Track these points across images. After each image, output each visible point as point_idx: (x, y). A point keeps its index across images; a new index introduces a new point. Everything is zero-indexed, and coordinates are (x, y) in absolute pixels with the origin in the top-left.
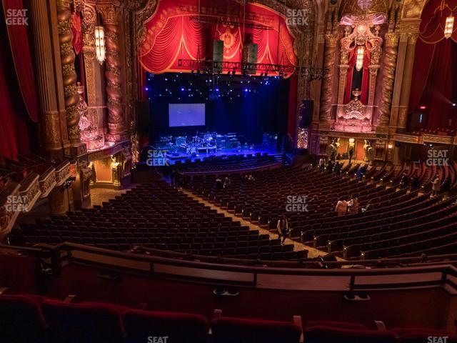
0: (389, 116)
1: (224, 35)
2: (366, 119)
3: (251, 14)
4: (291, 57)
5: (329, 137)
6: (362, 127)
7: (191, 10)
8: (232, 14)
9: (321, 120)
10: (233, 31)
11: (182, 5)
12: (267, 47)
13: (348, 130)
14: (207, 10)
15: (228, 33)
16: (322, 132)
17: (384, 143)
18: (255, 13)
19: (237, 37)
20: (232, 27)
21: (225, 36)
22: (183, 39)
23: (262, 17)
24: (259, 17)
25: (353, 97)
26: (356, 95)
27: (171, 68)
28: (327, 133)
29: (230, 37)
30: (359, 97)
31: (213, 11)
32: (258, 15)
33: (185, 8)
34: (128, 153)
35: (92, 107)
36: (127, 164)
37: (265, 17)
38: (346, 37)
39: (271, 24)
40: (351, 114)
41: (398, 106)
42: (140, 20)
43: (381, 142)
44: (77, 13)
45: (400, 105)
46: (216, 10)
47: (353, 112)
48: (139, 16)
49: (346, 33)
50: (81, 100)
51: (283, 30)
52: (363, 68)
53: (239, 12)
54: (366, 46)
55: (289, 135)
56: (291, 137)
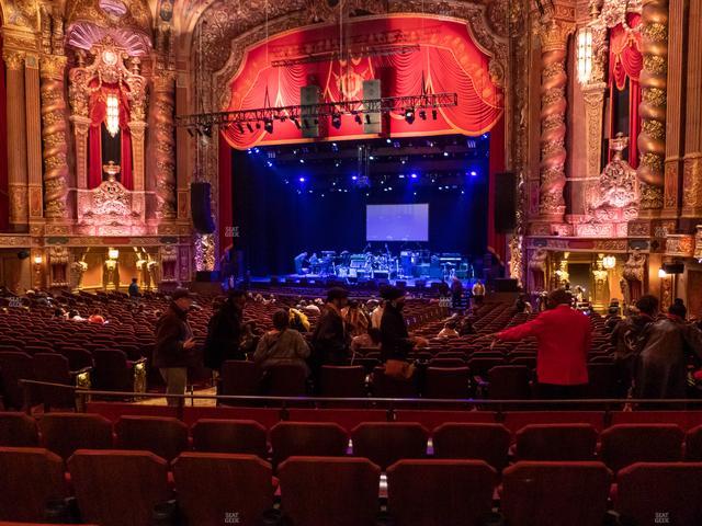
0: (659, 187)
1: (343, 78)
3: (391, 35)
4: (487, 92)
5: (548, 251)
6: (616, 225)
7: (290, 52)
8: (355, 42)
9: (540, 214)
10: (357, 69)
11: (278, 49)
12: (429, 81)
13: (590, 233)
14: (313, 46)
15: (350, 73)
16: (537, 242)
18: (399, 31)
19: (366, 77)
20: (356, 62)
21: (347, 80)
22: (279, 95)
23: (413, 33)
24: (409, 35)
26: (619, 148)
27: (263, 140)
28: (544, 242)
29: (354, 79)
30: (624, 153)
31: (324, 46)
32: (406, 33)
33: (282, 53)
34: (174, 251)
35: (139, 192)
36: (168, 266)
37: (420, 32)
38: (595, 21)
39: (433, 42)
40: (608, 198)
41: (677, 157)
42: (223, 81)
43: (636, 259)
44: (104, 84)
45: (682, 153)
46: (328, 43)
47: (612, 190)
48: (222, 77)
49: (594, 11)
50: (112, 180)
51: (462, 46)
52: (628, 78)
53: (368, 36)
54: (625, 25)
55: (493, 250)
56: (498, 256)
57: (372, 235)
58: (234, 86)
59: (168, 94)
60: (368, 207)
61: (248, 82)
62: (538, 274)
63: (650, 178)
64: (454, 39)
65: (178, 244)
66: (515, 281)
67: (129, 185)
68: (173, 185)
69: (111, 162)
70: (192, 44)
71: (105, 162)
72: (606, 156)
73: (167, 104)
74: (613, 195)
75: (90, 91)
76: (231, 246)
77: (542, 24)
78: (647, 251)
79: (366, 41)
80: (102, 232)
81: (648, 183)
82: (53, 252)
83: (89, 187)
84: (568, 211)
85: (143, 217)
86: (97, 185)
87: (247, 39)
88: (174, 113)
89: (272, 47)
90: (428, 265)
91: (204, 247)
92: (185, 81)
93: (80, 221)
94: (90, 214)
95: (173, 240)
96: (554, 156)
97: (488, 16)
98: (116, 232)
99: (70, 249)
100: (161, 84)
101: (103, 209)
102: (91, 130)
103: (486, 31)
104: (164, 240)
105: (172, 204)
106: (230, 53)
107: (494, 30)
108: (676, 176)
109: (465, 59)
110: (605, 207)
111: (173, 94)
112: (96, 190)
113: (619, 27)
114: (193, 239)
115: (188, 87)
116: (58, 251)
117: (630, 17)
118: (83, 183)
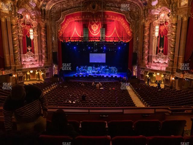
0: (173, 61)
1: (93, 26)
2: (165, 63)
3: (106, 16)
4: (129, 32)
5: (145, 71)
6: (161, 67)
7: (78, 17)
8: (96, 17)
9: (143, 62)
10: (97, 24)
11: (75, 16)
12: (115, 29)
13: (155, 68)
14: (85, 17)
15: (95, 25)
16: (142, 68)
17: (169, 76)
18: (108, 15)
19: (99, 26)
20: (97, 22)
21: (94, 26)
22: (75, 29)
23: (111, 16)
25: (160, 51)
26: (161, 50)
27: (71, 40)
28: (144, 69)
29: (96, 26)
30: (162, 51)
31: (88, 17)
32: (110, 16)
33: (76, 17)
34: (48, 70)
35: (37, 54)
36: (47, 74)
37: (113, 16)
38: (156, 21)
39: (116, 19)
40: (158, 60)
41: (177, 56)
42: (59, 24)
43: (168, 75)
44: (27, 24)
45: (178, 56)
46: (89, 16)
48: (58, 22)
49: (156, 19)
50: (30, 51)
51: (123, 21)
52: (164, 35)
53: (100, 15)
54: (165, 24)
55: (129, 69)
56: (130, 70)
57: (91, 61)
58: (62, 25)
59: (44, 27)
60: (90, 54)
61: (66, 24)
62: (142, 76)
63: (171, 59)
64: (121, 19)
65: (49, 68)
66: (135, 76)
67: (34, 52)
68: (47, 52)
69: (29, 46)
70: (50, 13)
71: (28, 47)
72: (158, 51)
73: (44, 30)
74: (159, 60)
75: (23, 26)
77: (145, 20)
78: (170, 74)
79: (99, 17)
80: (30, 67)
81: (171, 60)
82: (19, 74)
83: (23, 54)
84: (148, 62)
85: (38, 61)
86: (25, 53)
87: (66, 13)
88: (46, 32)
89: (73, 16)
90: (108, 70)
91: (54, 68)
92: (48, 24)
93: (22, 64)
94: (25, 61)
95: (48, 67)
96: (146, 50)
97: (130, 14)
98: (33, 66)
99: (22, 72)
100: (43, 25)
101: (28, 60)
102: (23, 37)
103: (129, 18)
104: (45, 67)
105: (47, 57)
106: (61, 16)
107: (131, 18)
108: (177, 60)
109: (124, 24)
110: (158, 62)
111: (46, 27)
112: (25, 55)
113: (163, 24)
114: (52, 66)
115: (49, 25)
116: (20, 73)
117: (166, 22)
118: (22, 52)
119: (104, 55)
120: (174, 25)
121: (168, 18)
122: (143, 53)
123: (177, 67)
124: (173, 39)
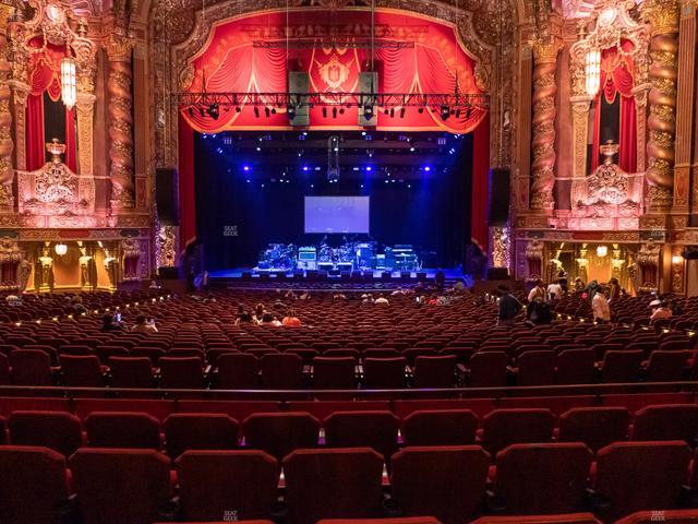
0: (669, 189)
1: (326, 67)
2: (630, 203)
3: (378, 29)
5: (545, 242)
6: (616, 219)
8: (340, 31)
9: (533, 209)
10: (343, 59)
11: (252, 28)
12: (416, 79)
13: (591, 225)
14: (294, 31)
15: (334, 62)
16: (532, 234)
17: (656, 251)
18: (387, 26)
19: (352, 69)
20: (342, 52)
21: (330, 69)
22: (253, 78)
23: (401, 29)
24: (397, 31)
25: (602, 158)
26: (610, 153)
27: (233, 124)
28: (541, 234)
29: (338, 69)
30: (615, 159)
31: (306, 32)
32: (393, 28)
33: (256, 33)
34: (137, 245)
35: (87, 175)
36: (131, 262)
37: (408, 30)
38: (582, 41)
39: (421, 40)
40: (598, 195)
41: (688, 164)
42: (184, 57)
43: (650, 248)
44: (50, 46)
45: (692, 162)
46: (310, 30)
47: (603, 189)
48: (183, 51)
49: (582, 32)
50: (56, 161)
51: (449, 49)
52: (618, 94)
53: (354, 26)
54: (620, 49)
55: (476, 242)
56: (481, 247)
57: (311, 227)
58: (197, 63)
59: (125, 64)
60: (307, 198)
61: (215, 60)
62: (535, 263)
63: (660, 180)
64: (441, 40)
65: (140, 237)
66: (504, 270)
67: (74, 168)
68: (131, 169)
69: (55, 140)
70: (151, 11)
71: (49, 140)
72: (594, 161)
73: (125, 76)
74: (604, 194)
75: (33, 50)
76: (194, 238)
77: (538, 38)
78: (663, 241)
79: (353, 31)
80: (54, 224)
81: (660, 185)
82: (2, 249)
83: (29, 169)
84: (556, 207)
85: (92, 206)
86: (37, 166)
87: (214, 13)
88: (132, 87)
89: (244, 26)
90: (383, 256)
91: (162, 241)
92: (143, 52)
93: (21, 211)
94: (33, 201)
95: (134, 232)
96: (547, 158)
97: (475, 22)
98: (70, 224)
99: (20, 244)
100: (118, 53)
101: (49, 196)
102: (32, 99)
103: (473, 37)
104: (125, 232)
105: (131, 191)
106: (194, 26)
107: (480, 36)
108: (687, 180)
109: (451, 61)
110: (601, 203)
111: (131, 64)
112: (37, 173)
113: (614, 49)
114: (153, 233)
115: (145, 59)
116: (7, 246)
117: (624, 41)
118: (22, 162)
119: (362, 203)
120: (665, 39)
121: (630, 24)
122: (533, 171)
123: (690, 211)
124: (664, 95)
